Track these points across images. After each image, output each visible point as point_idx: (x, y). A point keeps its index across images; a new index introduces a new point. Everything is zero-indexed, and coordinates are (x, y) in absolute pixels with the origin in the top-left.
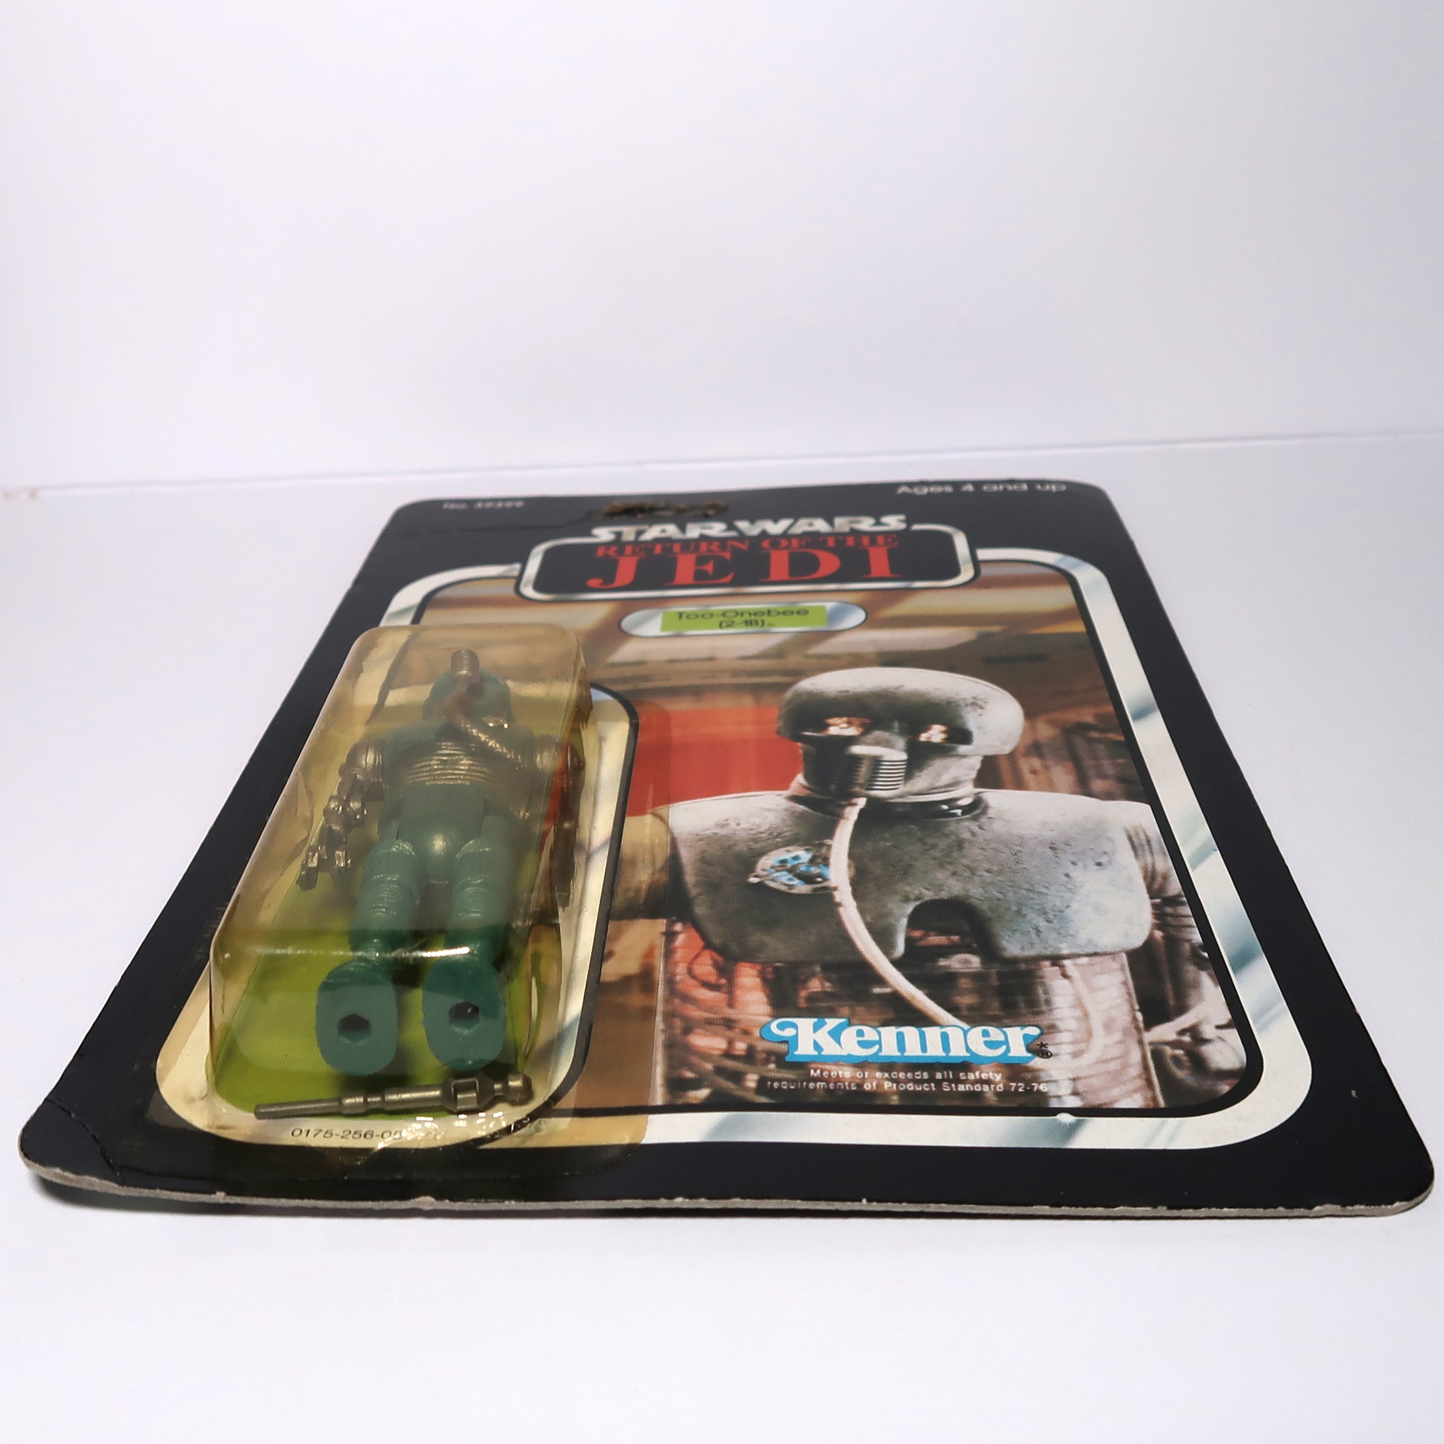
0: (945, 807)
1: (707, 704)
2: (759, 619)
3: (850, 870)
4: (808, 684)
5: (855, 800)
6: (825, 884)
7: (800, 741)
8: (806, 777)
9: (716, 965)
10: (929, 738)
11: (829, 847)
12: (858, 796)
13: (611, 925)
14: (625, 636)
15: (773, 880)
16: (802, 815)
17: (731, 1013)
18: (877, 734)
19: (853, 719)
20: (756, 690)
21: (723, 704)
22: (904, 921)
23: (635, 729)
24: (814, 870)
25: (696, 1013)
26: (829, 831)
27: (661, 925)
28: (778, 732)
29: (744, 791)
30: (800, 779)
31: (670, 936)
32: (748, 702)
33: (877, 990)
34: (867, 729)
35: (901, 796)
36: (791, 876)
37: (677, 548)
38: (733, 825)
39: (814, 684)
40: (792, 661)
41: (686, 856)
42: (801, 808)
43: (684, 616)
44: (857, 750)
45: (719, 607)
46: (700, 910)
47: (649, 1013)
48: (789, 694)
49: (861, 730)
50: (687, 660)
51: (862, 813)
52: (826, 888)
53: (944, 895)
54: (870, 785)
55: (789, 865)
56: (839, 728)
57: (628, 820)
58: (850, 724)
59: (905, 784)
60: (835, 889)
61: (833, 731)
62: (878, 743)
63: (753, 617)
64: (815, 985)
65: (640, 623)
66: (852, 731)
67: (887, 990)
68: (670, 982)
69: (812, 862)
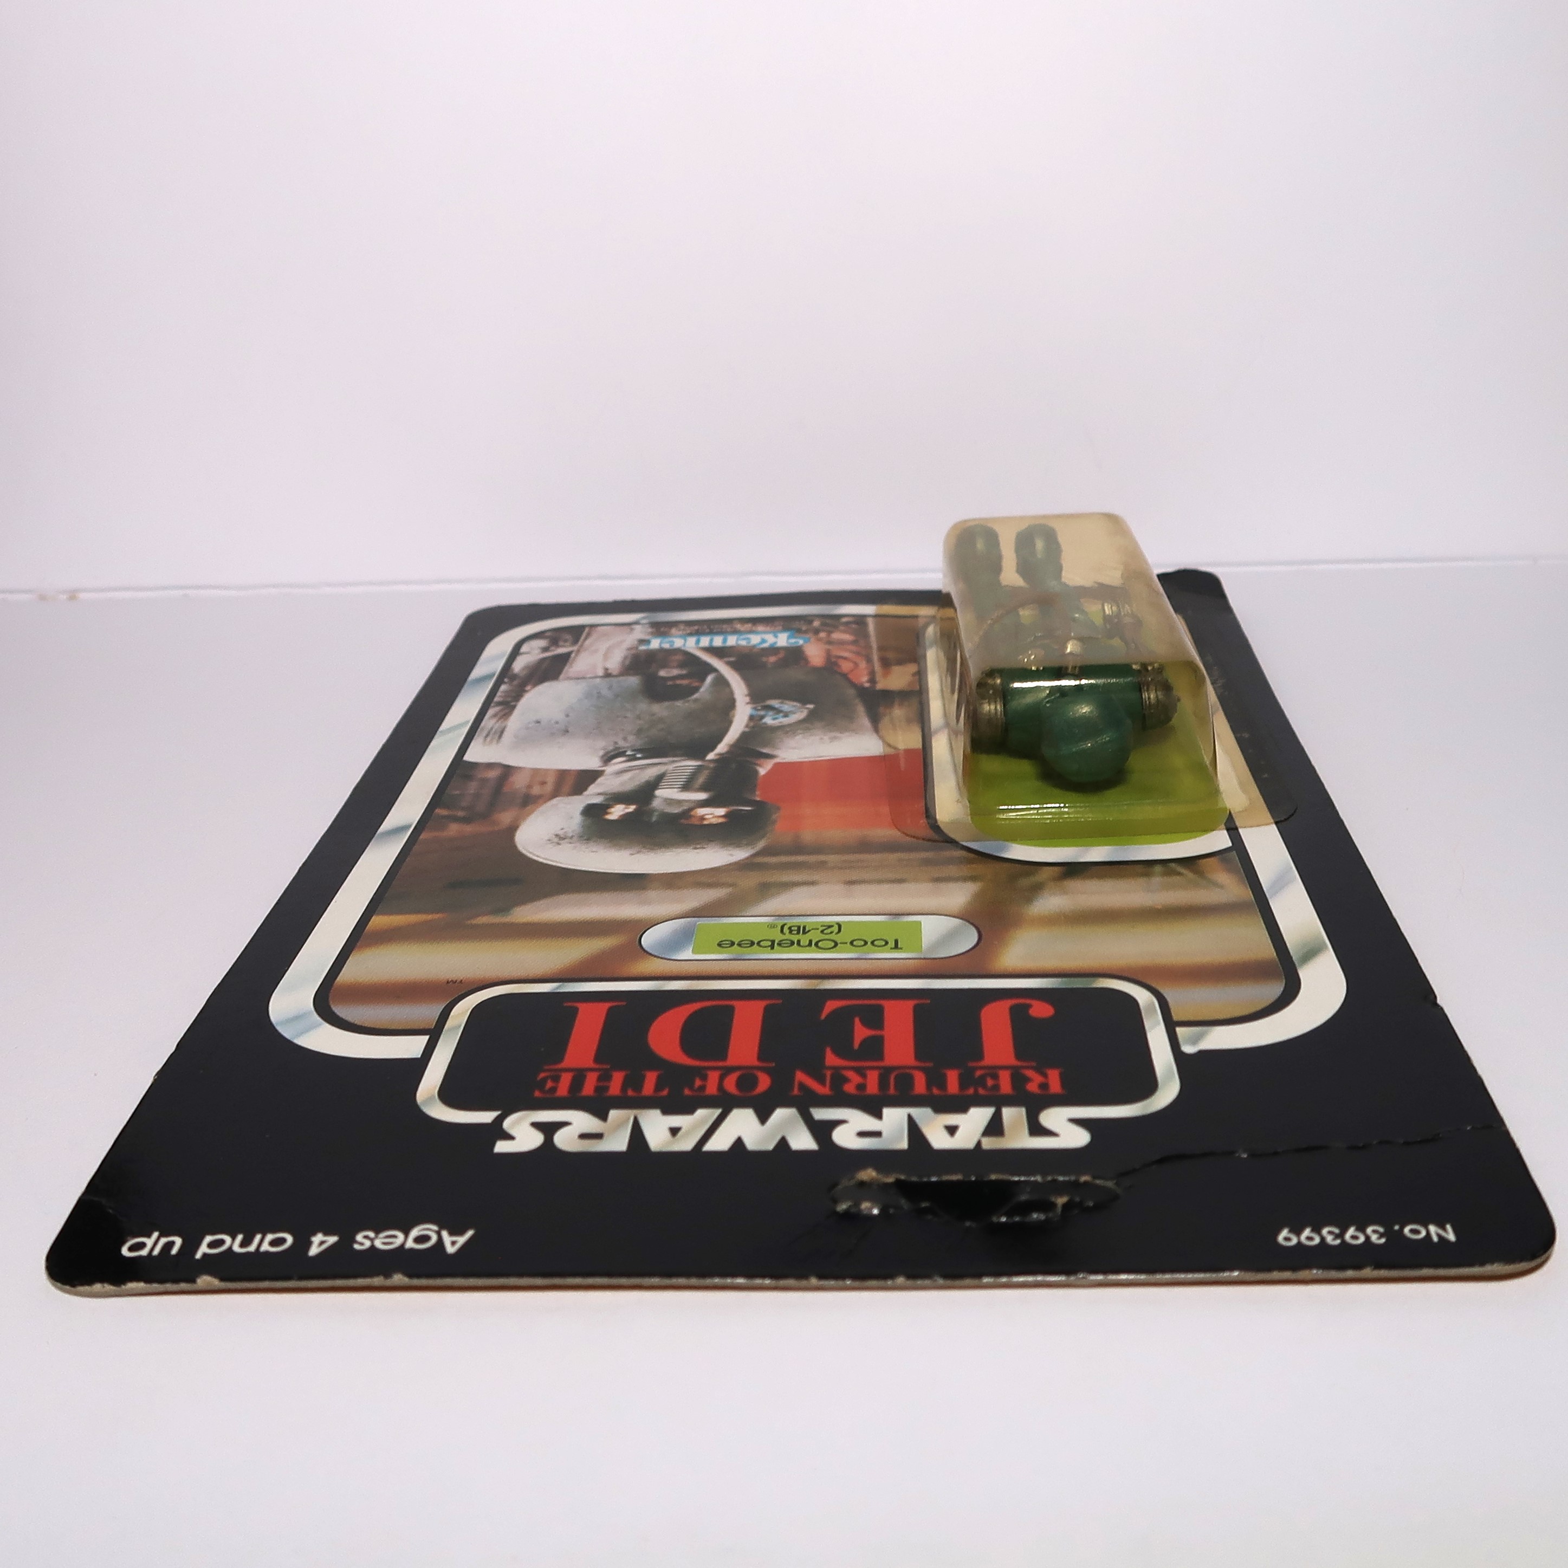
0: (639, 756)
1: (852, 834)
2: (787, 936)
3: (734, 713)
4: (739, 854)
5: (717, 757)
6: (754, 706)
7: (759, 801)
8: (757, 772)
9: (839, 666)
10: (626, 808)
11: (747, 726)
12: (711, 761)
13: (918, 688)
14: (967, 916)
15: (794, 706)
16: (766, 745)
17: (827, 647)
18: (676, 810)
19: (697, 823)
20: (798, 848)
21: (835, 834)
22: (702, 690)
23: (929, 814)
24: (762, 713)
25: (853, 648)
26: (744, 737)
27: (879, 686)
28: (779, 809)
29: (816, 761)
30: (762, 771)
31: (873, 681)
32: (808, 836)
33: (732, 659)
34: (686, 814)
35: (674, 762)
36: (781, 709)
37: (920, 1085)
38: (826, 738)
39: (731, 855)
40: (751, 880)
41: (866, 722)
42: (765, 750)
43: (892, 944)
44: (702, 796)
45: (842, 956)
46: (851, 692)
47: (881, 649)
48: (761, 844)
49: (692, 813)
50: (880, 882)
51: (713, 748)
52: (753, 703)
53: (666, 704)
54: (699, 769)
55: (781, 715)
56: (715, 814)
57: (920, 746)
58: (702, 818)
59: (666, 771)
60: (748, 703)
61: (721, 811)
62: (679, 802)
63: (795, 938)
64: (772, 659)
65: (950, 936)
66: (701, 811)
67: (726, 659)
68: (869, 660)
69: (762, 717)
